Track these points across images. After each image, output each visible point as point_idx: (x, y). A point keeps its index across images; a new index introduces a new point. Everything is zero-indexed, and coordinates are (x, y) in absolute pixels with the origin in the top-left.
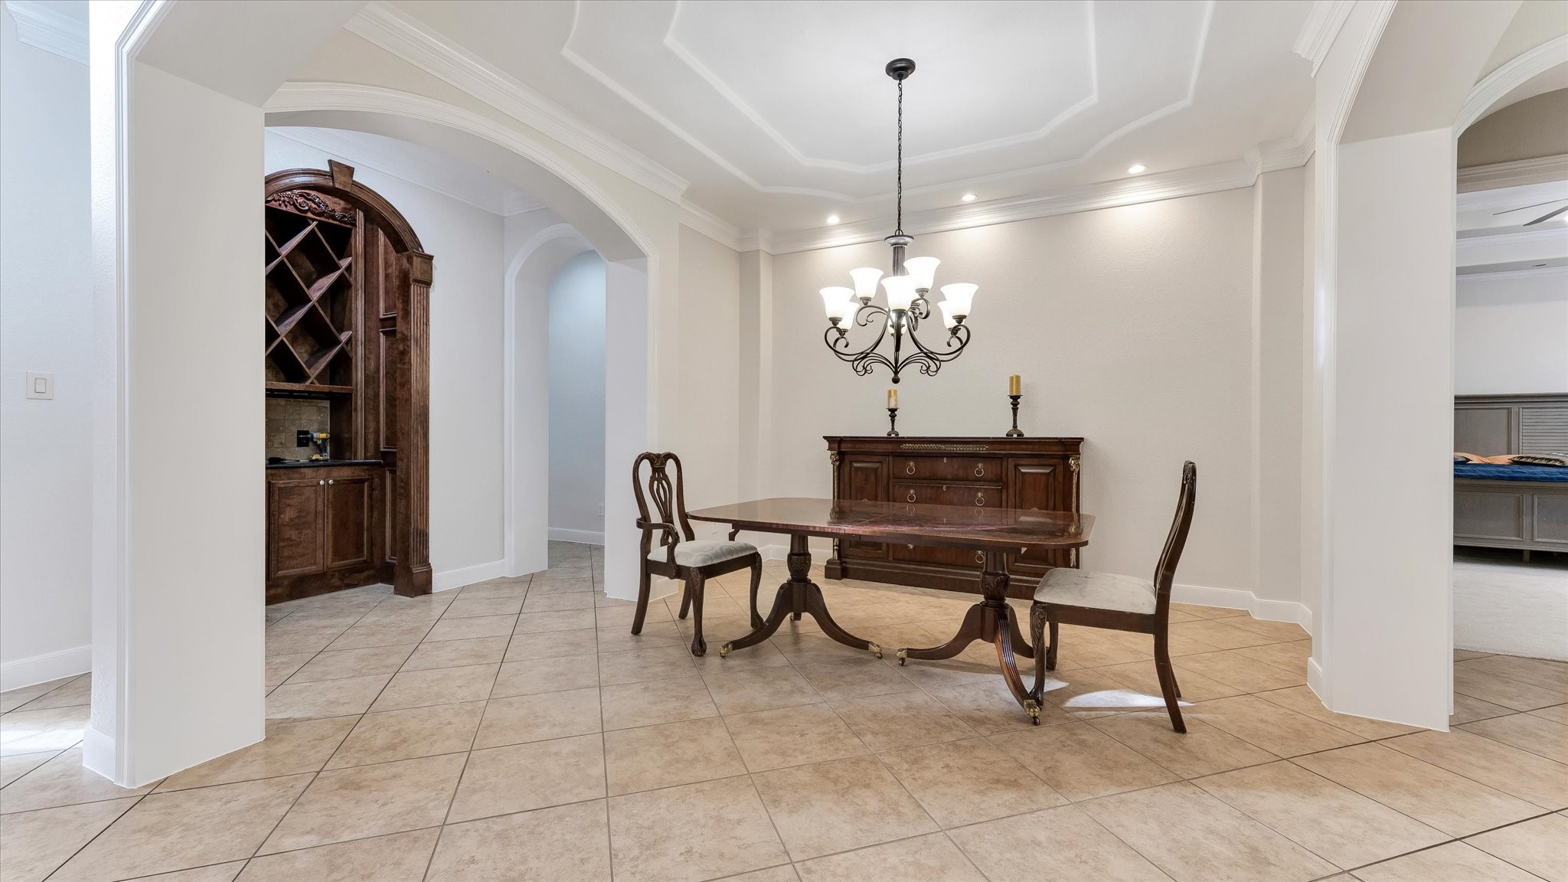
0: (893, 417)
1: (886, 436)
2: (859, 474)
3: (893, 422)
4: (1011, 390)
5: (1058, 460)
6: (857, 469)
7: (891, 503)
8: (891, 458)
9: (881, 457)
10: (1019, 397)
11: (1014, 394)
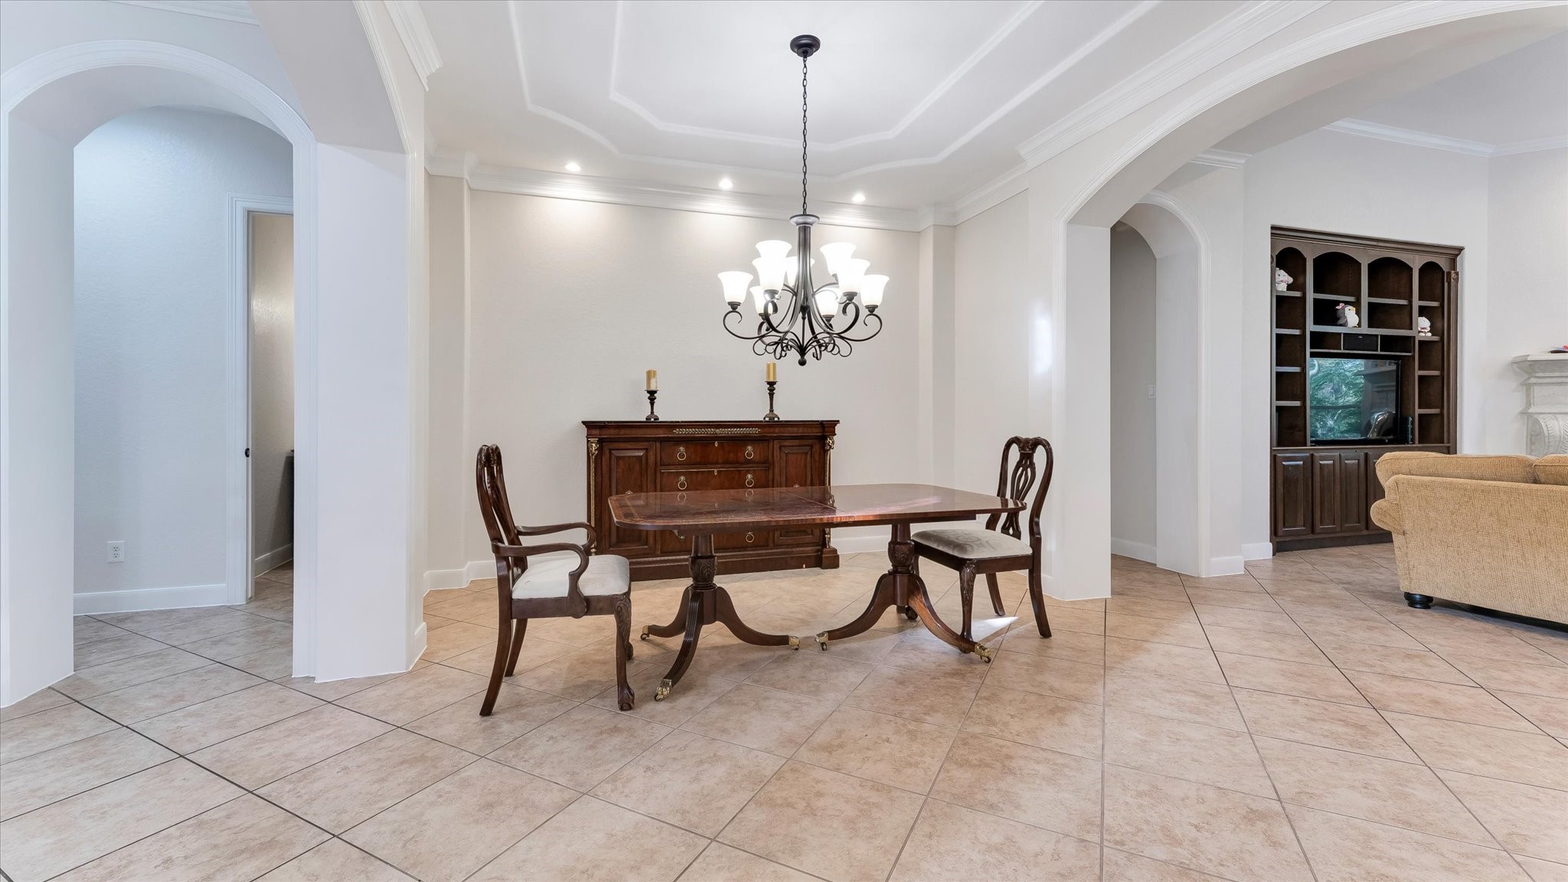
0: (652, 400)
1: (645, 420)
2: (621, 462)
3: (652, 404)
4: (769, 376)
5: (814, 441)
6: (618, 458)
7: (658, 493)
8: (658, 444)
9: (646, 443)
10: (774, 383)
11: (771, 380)
